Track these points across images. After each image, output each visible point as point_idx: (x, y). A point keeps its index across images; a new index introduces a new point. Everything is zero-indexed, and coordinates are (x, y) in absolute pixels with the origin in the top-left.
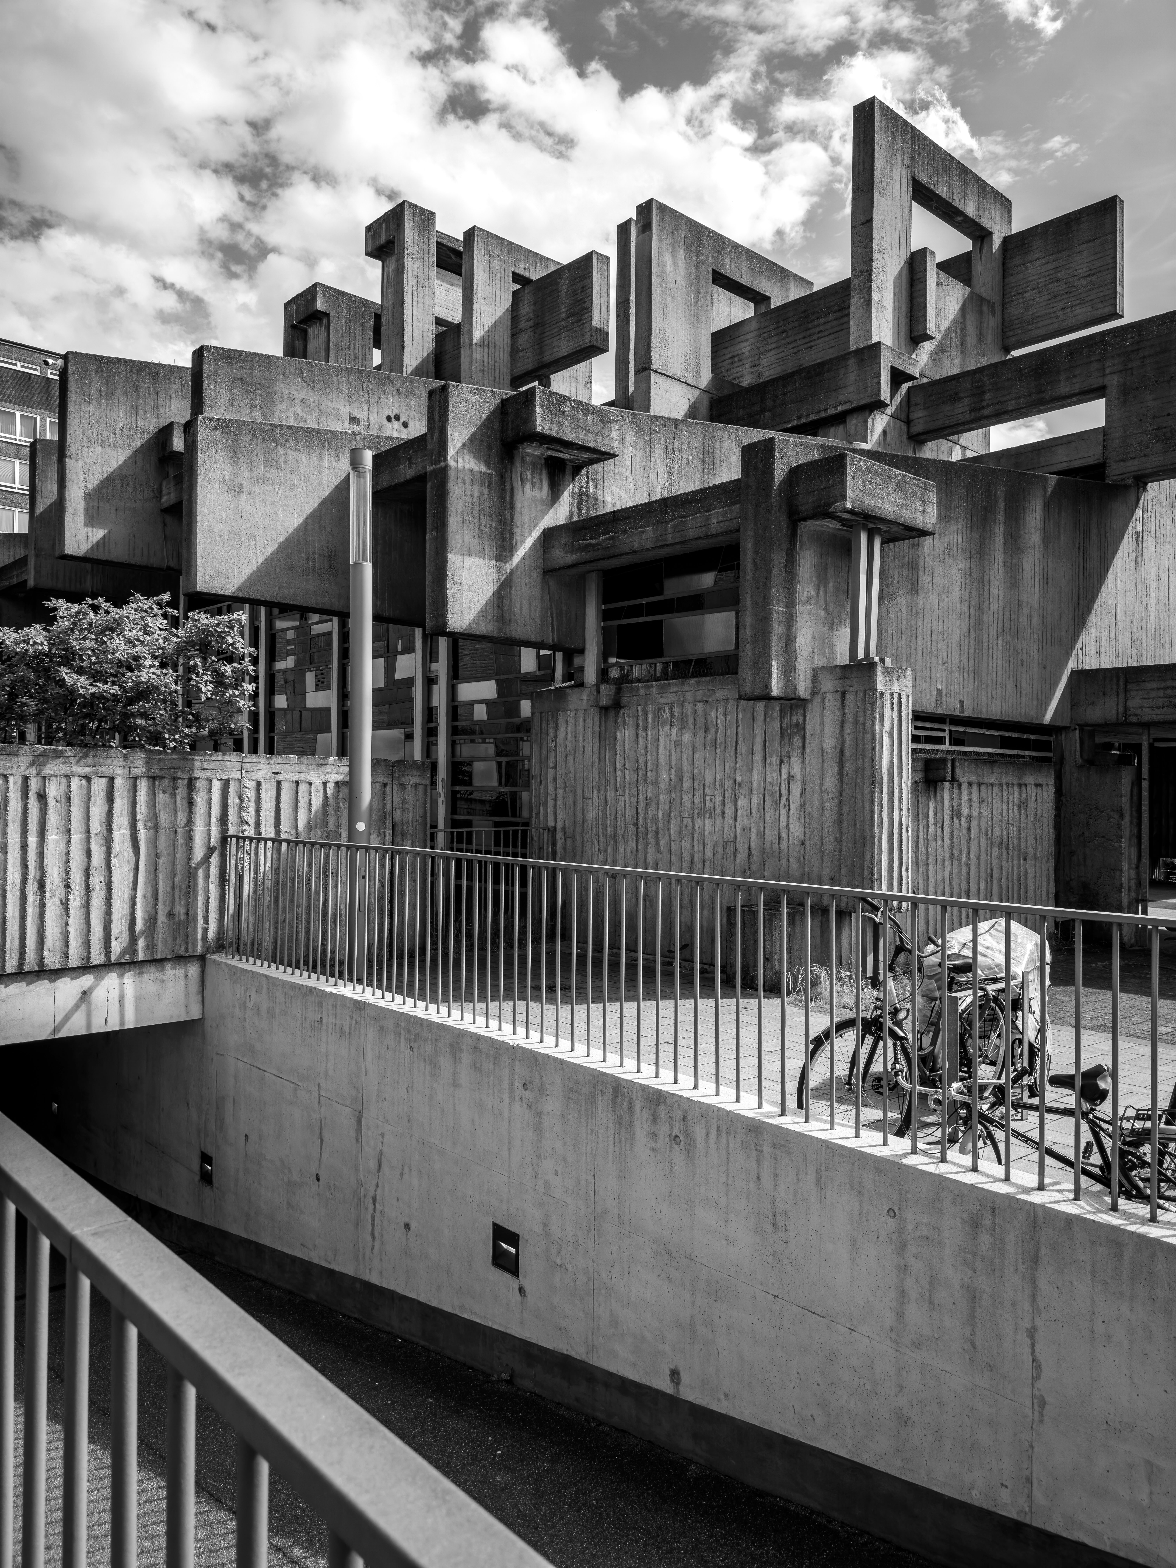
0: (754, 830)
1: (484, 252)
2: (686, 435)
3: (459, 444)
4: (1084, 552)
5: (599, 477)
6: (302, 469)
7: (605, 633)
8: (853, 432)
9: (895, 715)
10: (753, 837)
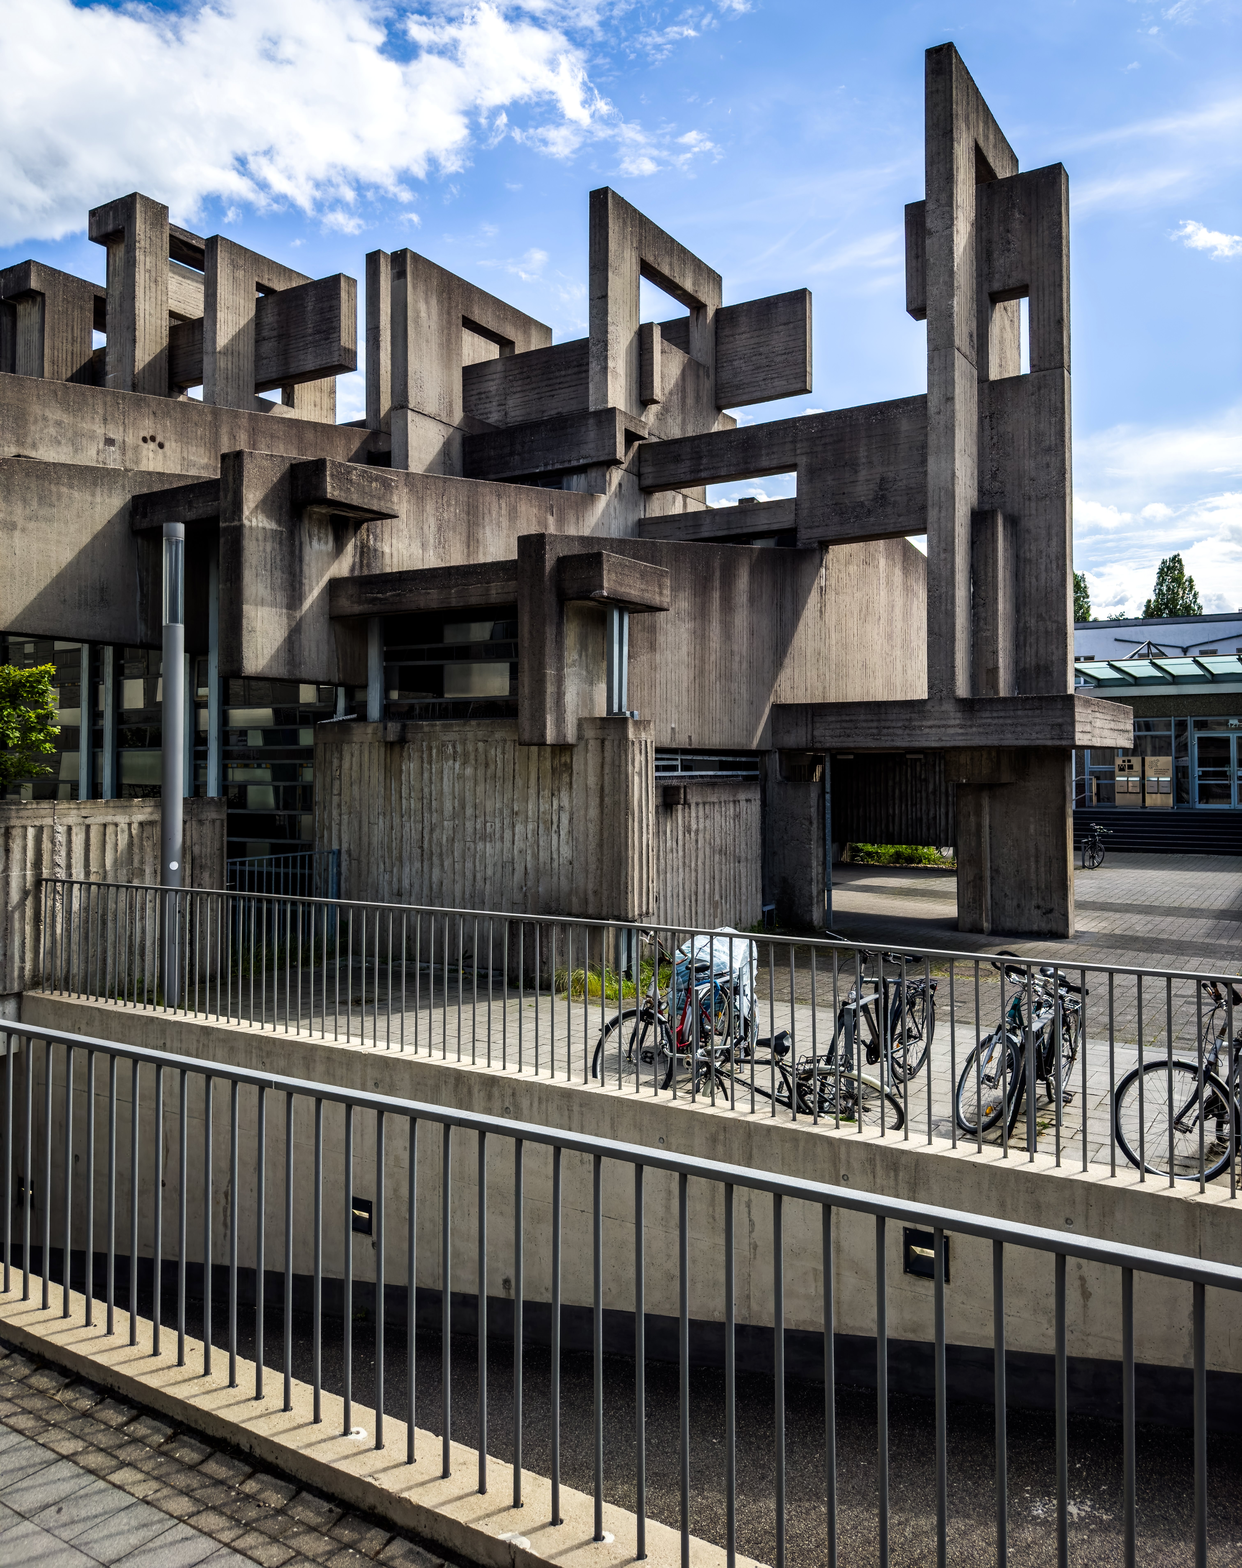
0: (529, 852)
1: (227, 261)
2: (453, 491)
3: (252, 505)
4: (781, 607)
5: (378, 531)
6: (76, 504)
7: (387, 673)
8: (593, 483)
9: (643, 758)
10: (529, 858)
